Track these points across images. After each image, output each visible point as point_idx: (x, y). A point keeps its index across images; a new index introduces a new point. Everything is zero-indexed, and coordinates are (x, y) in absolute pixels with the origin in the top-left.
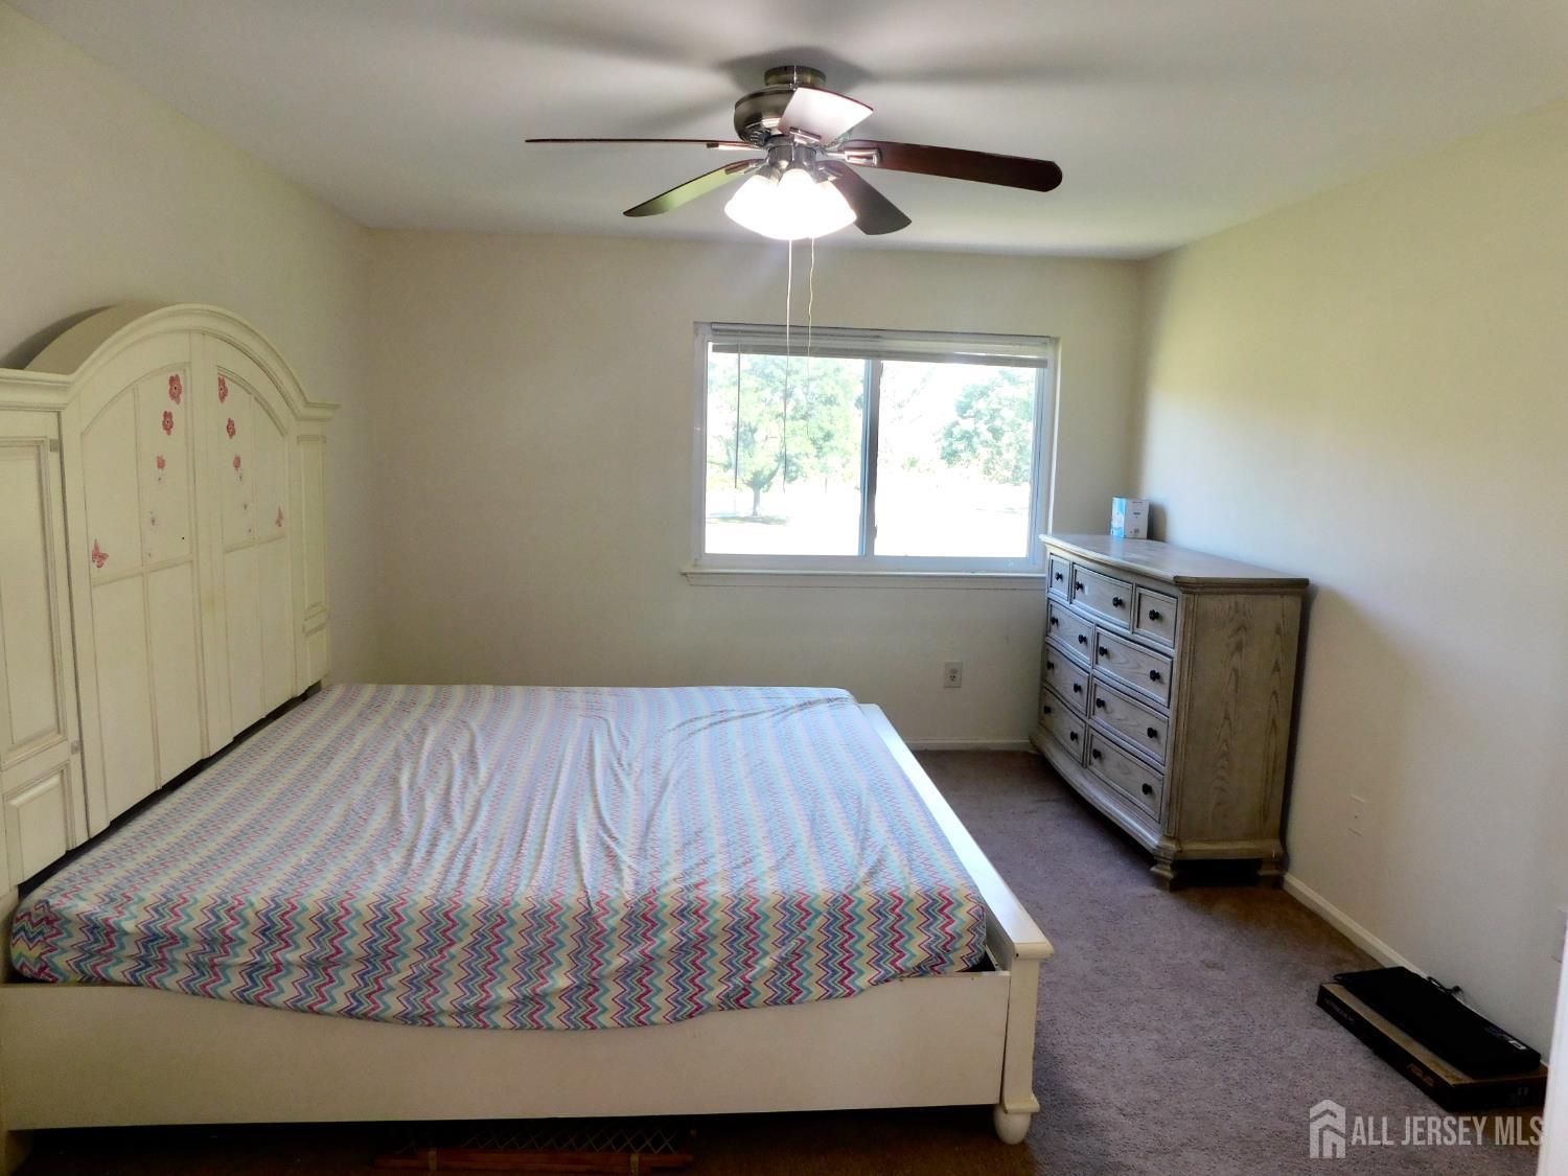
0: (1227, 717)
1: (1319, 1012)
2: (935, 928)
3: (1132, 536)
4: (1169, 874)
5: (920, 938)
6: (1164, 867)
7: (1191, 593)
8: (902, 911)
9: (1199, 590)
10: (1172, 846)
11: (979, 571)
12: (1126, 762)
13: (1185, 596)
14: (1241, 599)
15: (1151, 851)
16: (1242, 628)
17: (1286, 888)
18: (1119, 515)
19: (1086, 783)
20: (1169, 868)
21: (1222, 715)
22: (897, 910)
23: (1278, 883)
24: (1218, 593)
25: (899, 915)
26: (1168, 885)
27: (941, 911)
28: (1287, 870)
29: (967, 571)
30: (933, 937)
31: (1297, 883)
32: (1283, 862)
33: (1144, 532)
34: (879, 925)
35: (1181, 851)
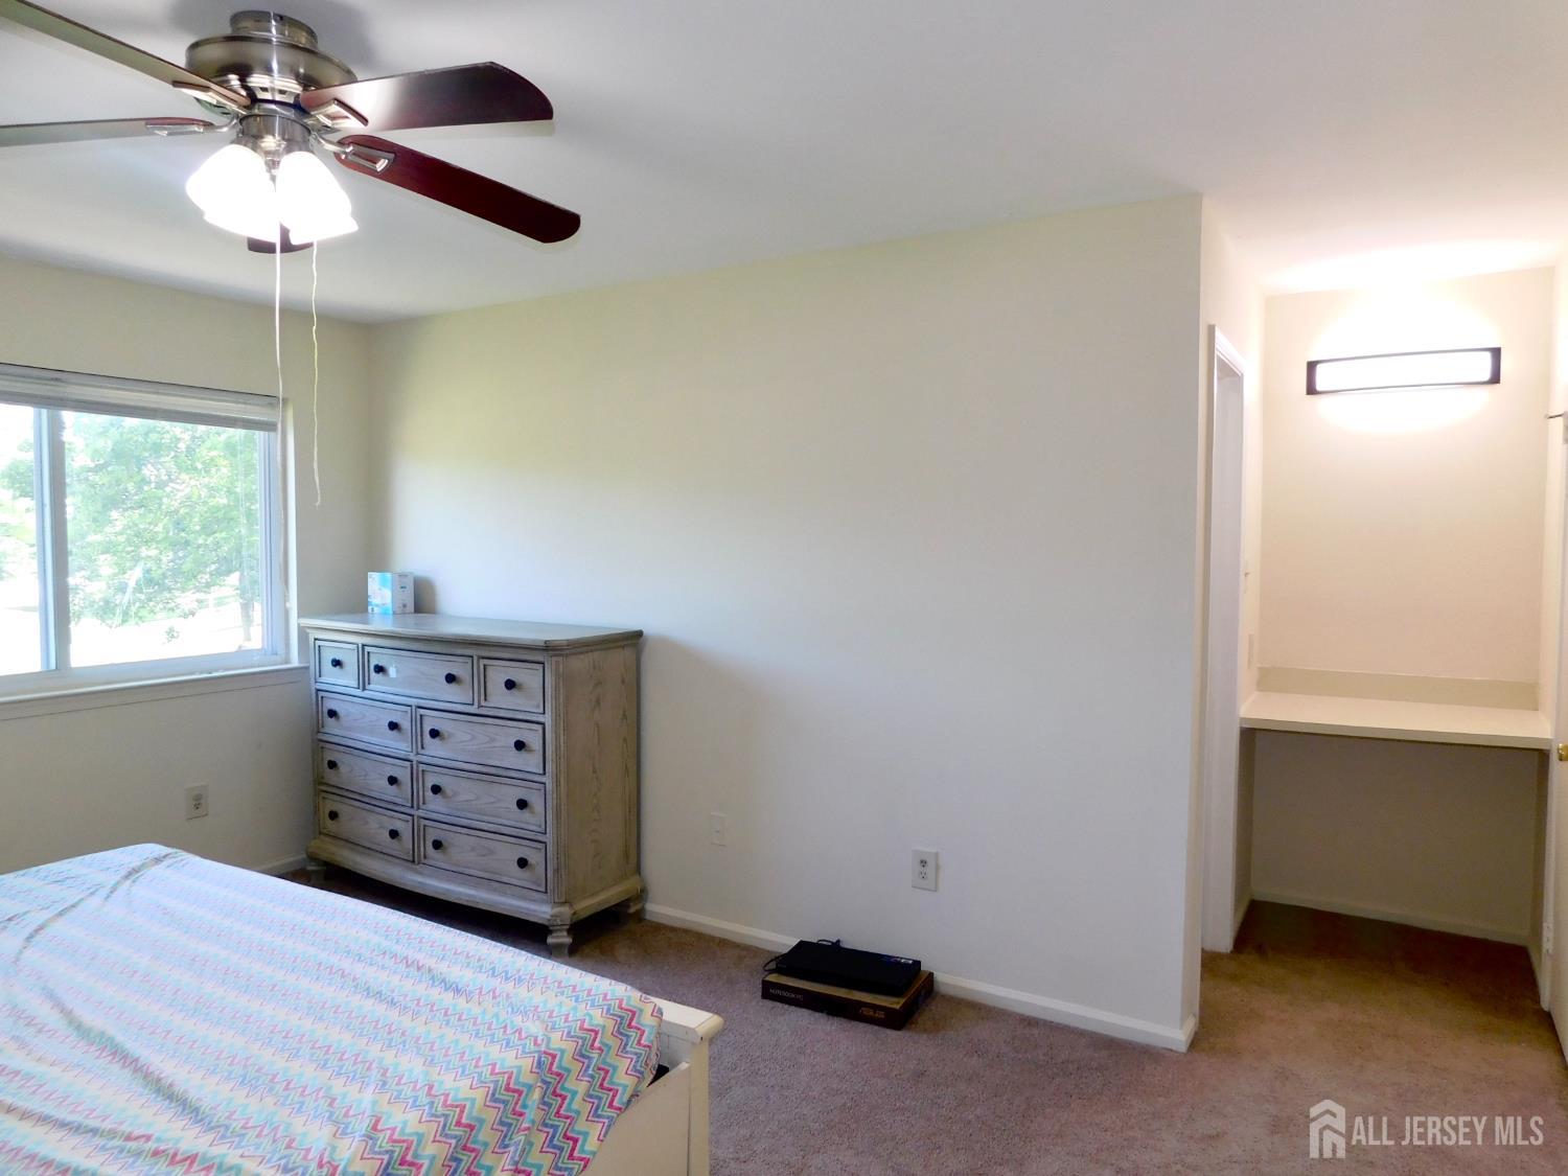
0: (594, 772)
1: (769, 1003)
2: (632, 1047)
3: (399, 612)
4: (568, 940)
5: (623, 1064)
6: (558, 934)
7: (560, 655)
8: (601, 1042)
9: (568, 652)
10: (566, 910)
11: (217, 671)
12: (483, 842)
13: (554, 659)
14: (596, 655)
15: (546, 923)
16: (599, 683)
17: (648, 917)
18: (381, 592)
19: (419, 879)
20: (565, 933)
21: (591, 769)
22: (597, 1044)
23: (639, 916)
24: (582, 653)
25: (600, 1049)
26: (566, 951)
27: (629, 1026)
28: (646, 901)
29: (201, 673)
30: (635, 1057)
31: (659, 909)
32: (641, 895)
33: (411, 607)
34: (586, 1070)
35: (575, 913)
